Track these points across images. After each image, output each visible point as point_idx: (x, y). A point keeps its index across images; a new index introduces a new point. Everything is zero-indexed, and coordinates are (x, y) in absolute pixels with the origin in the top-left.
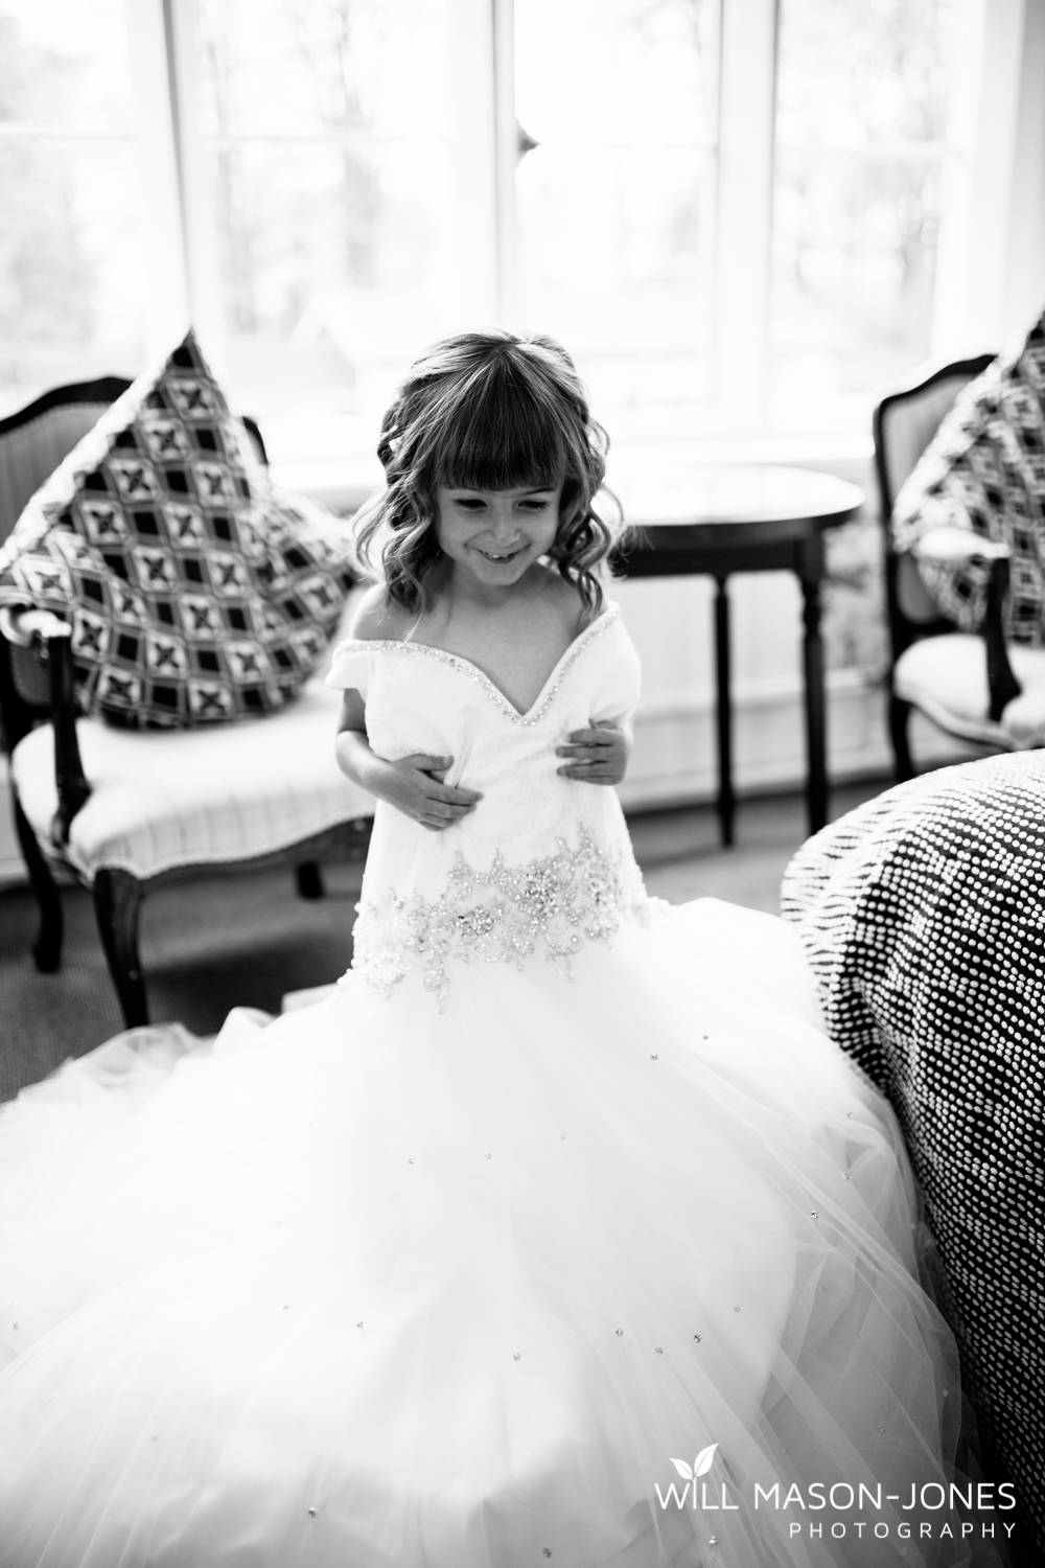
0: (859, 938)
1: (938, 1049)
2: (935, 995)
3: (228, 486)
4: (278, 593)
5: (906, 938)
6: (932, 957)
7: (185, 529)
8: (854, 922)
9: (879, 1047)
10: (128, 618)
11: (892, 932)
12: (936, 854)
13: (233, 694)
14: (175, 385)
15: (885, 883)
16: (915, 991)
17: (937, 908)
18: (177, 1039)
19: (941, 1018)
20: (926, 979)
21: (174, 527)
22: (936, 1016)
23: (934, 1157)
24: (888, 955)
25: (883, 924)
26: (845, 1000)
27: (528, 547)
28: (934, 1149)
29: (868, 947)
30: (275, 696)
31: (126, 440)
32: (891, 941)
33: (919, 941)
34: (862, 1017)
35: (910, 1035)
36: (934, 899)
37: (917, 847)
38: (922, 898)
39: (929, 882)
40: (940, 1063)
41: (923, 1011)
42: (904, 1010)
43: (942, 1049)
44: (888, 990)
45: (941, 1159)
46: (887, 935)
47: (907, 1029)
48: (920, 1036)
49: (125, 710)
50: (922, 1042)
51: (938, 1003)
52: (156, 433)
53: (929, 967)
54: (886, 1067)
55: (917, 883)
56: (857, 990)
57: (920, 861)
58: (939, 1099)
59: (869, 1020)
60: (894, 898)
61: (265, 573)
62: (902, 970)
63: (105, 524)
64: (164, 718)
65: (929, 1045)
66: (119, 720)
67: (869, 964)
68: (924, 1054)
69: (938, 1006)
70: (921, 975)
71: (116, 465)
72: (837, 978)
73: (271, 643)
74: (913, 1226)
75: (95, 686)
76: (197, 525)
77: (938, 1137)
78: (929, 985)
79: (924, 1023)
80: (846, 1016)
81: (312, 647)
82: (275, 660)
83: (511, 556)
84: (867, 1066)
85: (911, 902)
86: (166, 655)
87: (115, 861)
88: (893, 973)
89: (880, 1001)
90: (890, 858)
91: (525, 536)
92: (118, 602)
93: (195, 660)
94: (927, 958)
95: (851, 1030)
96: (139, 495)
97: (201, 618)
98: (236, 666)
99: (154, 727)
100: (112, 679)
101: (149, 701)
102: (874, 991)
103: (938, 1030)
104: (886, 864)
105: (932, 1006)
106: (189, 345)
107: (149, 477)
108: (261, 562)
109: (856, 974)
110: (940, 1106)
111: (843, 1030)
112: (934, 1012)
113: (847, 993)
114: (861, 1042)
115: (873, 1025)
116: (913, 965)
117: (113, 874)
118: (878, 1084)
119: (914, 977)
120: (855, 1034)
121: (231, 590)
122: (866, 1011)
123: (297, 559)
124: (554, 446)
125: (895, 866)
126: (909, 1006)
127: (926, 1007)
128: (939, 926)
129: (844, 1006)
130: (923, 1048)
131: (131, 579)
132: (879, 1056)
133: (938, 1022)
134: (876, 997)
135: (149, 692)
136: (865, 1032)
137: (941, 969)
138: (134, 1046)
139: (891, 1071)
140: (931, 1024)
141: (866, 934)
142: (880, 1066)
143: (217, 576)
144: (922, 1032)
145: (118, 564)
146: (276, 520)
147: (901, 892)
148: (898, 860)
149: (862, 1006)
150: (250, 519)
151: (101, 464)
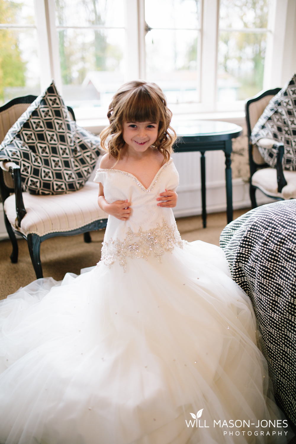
0: (241, 252)
1: (262, 282)
2: (262, 267)
3: (64, 126)
4: (78, 157)
5: (254, 252)
6: (261, 257)
7: (52, 138)
8: (239, 247)
9: (246, 282)
10: (36, 164)
11: (250, 250)
12: (262, 228)
13: (66, 185)
14: (48, 98)
15: (248, 236)
16: (256, 266)
17: (263, 243)
18: (51, 281)
19: (263, 274)
20: (259, 263)
21: (49, 138)
23: (261, 312)
24: (249, 256)
25: (248, 248)
26: (237, 269)
27: (149, 140)
28: (261, 310)
29: (243, 254)
30: (78, 186)
31: (35, 113)
33: (257, 252)
34: (242, 273)
35: (255, 278)
36: (262, 241)
37: (257, 226)
38: (258, 240)
39: (260, 236)
40: (263, 286)
41: (258, 272)
42: (253, 271)
43: (264, 282)
45: (263, 313)
46: (248, 251)
47: (254, 277)
48: (257, 279)
49: (35, 190)
50: (258, 280)
51: (262, 269)
52: (43, 111)
54: (248, 287)
55: (257, 236)
56: (240, 266)
57: (258, 230)
58: (263, 296)
59: (243, 274)
60: (251, 241)
61: (75, 151)
63: (29, 138)
64: (46, 192)
65: (260, 281)
66: (34, 192)
67: (244, 259)
68: (259, 284)
70: (258, 262)
71: (32, 121)
73: (76, 170)
74: (256, 331)
75: (27, 183)
76: (55, 137)
77: (263, 306)
78: (260, 265)
79: (259, 275)
80: (237, 273)
81: (88, 173)
82: (77, 175)
83: (144, 143)
86: (47, 174)
87: (33, 232)
88: (250, 261)
89: (247, 269)
90: (249, 229)
91: (148, 137)
92: (33, 159)
93: (55, 176)
94: (259, 257)
95: (238, 277)
96: (39, 129)
98: (67, 177)
99: (44, 194)
100: (32, 181)
101: (42, 187)
102: (245, 266)
103: (263, 277)
104: (249, 231)
105: (261, 270)
106: (53, 85)
107: (42, 124)
108: (73, 148)
109: (240, 262)
110: (263, 298)
111: (237, 277)
112: (261, 272)
113: (237, 267)
114: (241, 281)
115: (245, 276)
116: (256, 259)
117: (33, 235)
118: (246, 292)
119: (256, 262)
120: (240, 278)
121: (65, 156)
122: (243, 272)
123: (83, 147)
125: (251, 232)
126: (254, 270)
127: (259, 270)
128: (263, 248)
129: (237, 271)
130: (258, 282)
131: (37, 153)
132: (246, 284)
133: (263, 275)
134: (245, 268)
135: (42, 184)
137: (263, 260)
138: (39, 283)
139: (250, 288)
140: (261, 275)
141: (243, 251)
142: (247, 287)
143: (61, 151)
144: (258, 277)
147: (253, 239)
148: (252, 230)
149: (241, 271)
151: (28, 120)
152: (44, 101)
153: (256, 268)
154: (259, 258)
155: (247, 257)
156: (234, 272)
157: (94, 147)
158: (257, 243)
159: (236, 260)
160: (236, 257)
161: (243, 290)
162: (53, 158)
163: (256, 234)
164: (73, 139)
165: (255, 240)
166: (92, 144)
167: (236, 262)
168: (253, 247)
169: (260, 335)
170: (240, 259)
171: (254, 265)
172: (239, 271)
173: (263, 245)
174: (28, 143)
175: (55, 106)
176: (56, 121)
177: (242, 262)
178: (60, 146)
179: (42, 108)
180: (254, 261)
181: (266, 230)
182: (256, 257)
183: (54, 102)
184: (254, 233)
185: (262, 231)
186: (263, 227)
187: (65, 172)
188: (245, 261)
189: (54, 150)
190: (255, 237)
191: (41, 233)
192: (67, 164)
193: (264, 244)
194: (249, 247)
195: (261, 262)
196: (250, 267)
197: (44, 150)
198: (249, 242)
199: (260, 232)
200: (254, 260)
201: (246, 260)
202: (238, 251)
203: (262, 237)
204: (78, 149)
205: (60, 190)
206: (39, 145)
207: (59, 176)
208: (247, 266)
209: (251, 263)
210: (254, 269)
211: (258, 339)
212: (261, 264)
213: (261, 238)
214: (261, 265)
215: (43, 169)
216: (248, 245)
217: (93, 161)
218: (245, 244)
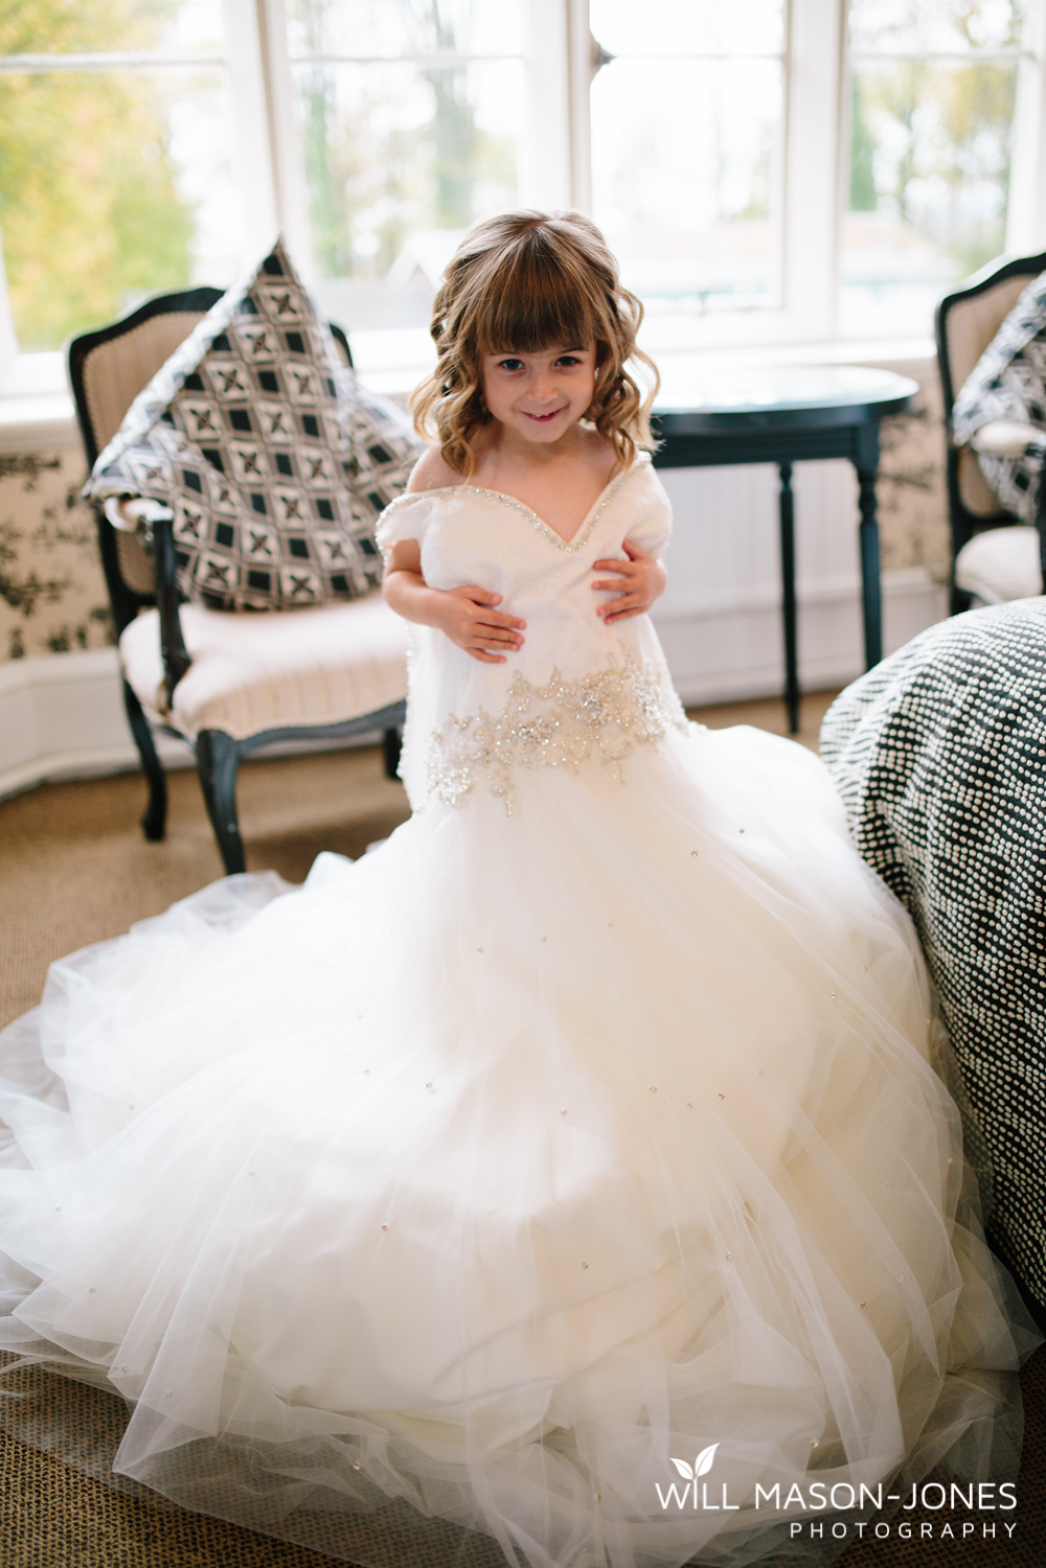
0: (881, 764)
1: (948, 856)
2: (946, 807)
3: (315, 385)
4: (363, 486)
5: (922, 760)
6: (944, 773)
7: (276, 425)
9: (901, 865)
10: (225, 507)
11: (910, 756)
12: (949, 682)
13: (322, 579)
14: (266, 291)
15: (904, 712)
16: (929, 806)
17: (949, 729)
18: (272, 886)
19: (951, 827)
20: (938, 794)
21: (266, 424)
22: (946, 826)
23: (946, 957)
24: (907, 777)
25: (903, 750)
27: (567, 407)
28: (946, 948)
29: (889, 771)
30: (361, 583)
31: (220, 343)
32: (909, 764)
33: (933, 760)
34: (886, 837)
35: (925, 847)
36: (946, 722)
37: (933, 678)
38: (936, 722)
40: (949, 869)
41: (935, 823)
42: (920, 825)
43: (952, 855)
45: (951, 957)
46: (906, 759)
47: (923, 842)
48: (933, 846)
49: (223, 594)
50: (934, 851)
51: (948, 814)
52: (249, 336)
53: (941, 782)
54: (909, 884)
55: (932, 709)
57: (935, 690)
58: (949, 901)
59: (891, 840)
60: (912, 725)
61: (352, 467)
63: (203, 421)
64: (259, 602)
65: (941, 853)
66: (218, 603)
67: (891, 787)
68: (936, 862)
69: (948, 817)
70: (934, 791)
71: (213, 367)
73: (357, 532)
74: (928, 1021)
75: (195, 571)
76: (287, 422)
77: (949, 936)
78: (941, 799)
79: (936, 834)
80: (870, 836)
82: (361, 549)
83: (552, 415)
84: (890, 883)
85: (927, 727)
86: (259, 543)
87: (214, 723)
88: (911, 792)
89: (900, 819)
90: (908, 689)
91: (563, 396)
92: (216, 492)
93: (287, 548)
94: (939, 775)
95: (875, 849)
96: (234, 394)
97: (292, 510)
98: (325, 553)
99: (249, 609)
100: (211, 564)
101: (245, 586)
102: (895, 811)
103: (949, 838)
104: (907, 694)
105: (943, 817)
106: (278, 253)
107: (242, 378)
108: (347, 458)
109: (879, 797)
110: (950, 908)
111: (868, 849)
112: (944, 823)
113: (872, 815)
114: (885, 861)
115: (895, 845)
116: (927, 782)
117: (213, 735)
118: (901, 900)
120: (879, 853)
121: (319, 483)
122: (888, 832)
123: (380, 454)
124: (580, 308)
126: (924, 820)
127: (938, 819)
128: (949, 745)
130: (936, 856)
131: (227, 472)
132: (902, 874)
133: (948, 831)
134: (896, 816)
135: (245, 577)
136: (888, 851)
137: (951, 784)
138: (234, 890)
139: (912, 887)
140: (942, 833)
141: (888, 759)
142: (903, 884)
143: (306, 469)
144: (935, 842)
145: (214, 458)
146: (361, 418)
147: (919, 719)
148: (916, 691)
150: (336, 417)
151: (199, 367)
152: (250, 304)
153: (928, 813)
154: (936, 779)
155: (901, 779)
158: (932, 731)
161: (891, 892)
162: (279, 492)
163: (930, 703)
164: (347, 429)
165: (926, 722)
166: (406, 446)
167: (867, 798)
168: (920, 744)
169: (943, 1035)
170: (879, 788)
171: (922, 803)
172: (875, 830)
173: (950, 735)
174: (198, 441)
175: (287, 317)
176: (290, 369)
177: (884, 799)
178: (304, 452)
179: (246, 327)
180: (922, 791)
182: (930, 777)
183: (284, 304)
184: (923, 701)
185: (950, 690)
187: (321, 537)
188: (895, 793)
189: (284, 465)
190: (928, 712)
191: (240, 727)
192: (325, 510)
195: (943, 790)
196: (910, 810)
197: (250, 463)
198: (907, 729)
199: (943, 696)
200: (922, 785)
201: (900, 788)
202: (874, 763)
204: (364, 460)
205: (302, 596)
206: (235, 448)
207: (299, 549)
209: (913, 798)
210: (922, 815)
211: (937, 1048)
212: (945, 796)
213: (945, 715)
214: (944, 801)
215: (249, 526)
216: (905, 740)
218: (896, 738)
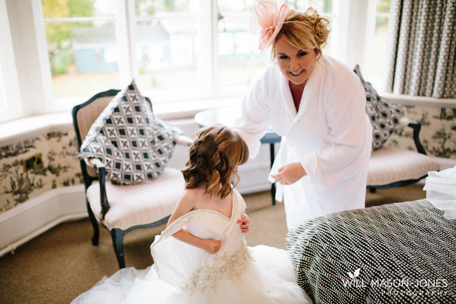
0: (304, 259)
1: (322, 289)
2: (321, 276)
3: (143, 121)
4: (156, 148)
5: (314, 261)
7: (132, 133)
8: (302, 255)
9: (308, 285)
10: (118, 158)
11: (311, 258)
13: (145, 175)
14: (129, 95)
15: (310, 247)
16: (317, 274)
17: (322, 255)
18: (133, 271)
21: (130, 133)
22: (321, 281)
25: (309, 257)
26: (300, 273)
29: (306, 262)
30: (156, 175)
31: (117, 110)
32: (311, 260)
33: (318, 262)
34: (305, 277)
35: (315, 284)
36: (321, 253)
37: (317, 239)
39: (320, 248)
40: (322, 293)
41: (318, 280)
44: (310, 273)
46: (310, 259)
48: (318, 285)
49: (117, 181)
50: (318, 287)
52: (124, 108)
53: (320, 269)
54: (310, 291)
56: (303, 271)
57: (318, 242)
58: (322, 301)
60: (312, 251)
61: (153, 142)
62: (313, 268)
63: (112, 133)
64: (127, 183)
65: (320, 288)
66: (115, 183)
68: (319, 290)
69: (322, 279)
71: (114, 117)
72: (298, 268)
73: (154, 161)
75: (109, 176)
76: (135, 132)
80: (300, 277)
81: (165, 161)
82: (155, 166)
85: (316, 252)
86: (127, 167)
87: (116, 227)
88: (312, 269)
89: (309, 275)
90: (311, 240)
92: (116, 154)
93: (135, 167)
95: (302, 281)
96: (120, 124)
97: (137, 157)
98: (146, 168)
99: (124, 184)
100: (114, 174)
101: (123, 179)
102: (307, 272)
103: (322, 285)
104: (310, 242)
105: (320, 279)
106: (133, 84)
107: (123, 120)
108: (152, 140)
113: (301, 272)
114: (304, 283)
115: (307, 279)
117: (116, 230)
119: (317, 271)
121: (144, 148)
123: (161, 138)
125: (312, 243)
126: (315, 278)
128: (322, 260)
129: (300, 275)
131: (119, 147)
133: (322, 283)
134: (307, 274)
135: (123, 176)
136: (305, 281)
137: (322, 270)
138: (121, 273)
140: (320, 283)
143: (141, 144)
145: (115, 143)
146: (156, 127)
147: (313, 249)
148: (313, 241)
149: (304, 275)
150: (149, 129)
151: (110, 117)
152: (125, 99)
153: (316, 276)
154: (319, 268)
155: (309, 264)
156: (298, 276)
157: (171, 137)
158: (317, 253)
159: (299, 266)
160: (300, 264)
162: (133, 151)
163: (317, 246)
164: (152, 131)
165: (316, 250)
166: (169, 135)
167: (300, 268)
168: (314, 256)
170: (303, 265)
171: (315, 273)
172: (302, 275)
173: (322, 257)
174: (110, 139)
175: (135, 102)
176: (136, 116)
177: (304, 268)
178: (140, 139)
179: (124, 105)
180: (315, 270)
181: (325, 244)
182: (317, 267)
183: (134, 98)
184: (315, 245)
185: (322, 244)
186: (322, 240)
187: (144, 163)
188: (307, 267)
189: (134, 144)
190: (316, 248)
191: (124, 228)
192: (146, 156)
193: (324, 256)
194: (311, 256)
195: (320, 272)
196: (312, 273)
197: (125, 144)
198: (310, 251)
199: (320, 245)
200: (315, 268)
201: (309, 266)
202: (302, 259)
203: (321, 249)
204: (157, 140)
206: (120, 140)
207: (139, 167)
208: (309, 273)
209: (312, 270)
210: (315, 276)
212: (321, 273)
213: (321, 251)
214: (321, 275)
215: (124, 162)
216: (310, 254)
217: (170, 151)
218: (308, 253)
